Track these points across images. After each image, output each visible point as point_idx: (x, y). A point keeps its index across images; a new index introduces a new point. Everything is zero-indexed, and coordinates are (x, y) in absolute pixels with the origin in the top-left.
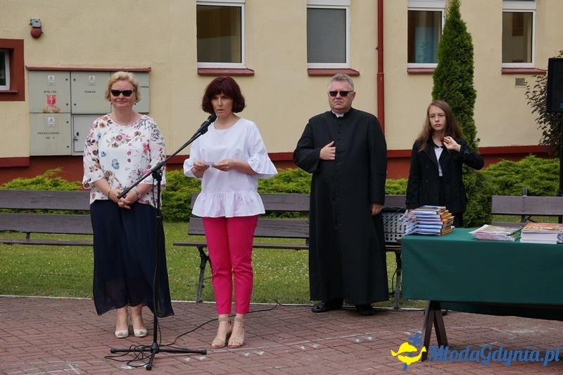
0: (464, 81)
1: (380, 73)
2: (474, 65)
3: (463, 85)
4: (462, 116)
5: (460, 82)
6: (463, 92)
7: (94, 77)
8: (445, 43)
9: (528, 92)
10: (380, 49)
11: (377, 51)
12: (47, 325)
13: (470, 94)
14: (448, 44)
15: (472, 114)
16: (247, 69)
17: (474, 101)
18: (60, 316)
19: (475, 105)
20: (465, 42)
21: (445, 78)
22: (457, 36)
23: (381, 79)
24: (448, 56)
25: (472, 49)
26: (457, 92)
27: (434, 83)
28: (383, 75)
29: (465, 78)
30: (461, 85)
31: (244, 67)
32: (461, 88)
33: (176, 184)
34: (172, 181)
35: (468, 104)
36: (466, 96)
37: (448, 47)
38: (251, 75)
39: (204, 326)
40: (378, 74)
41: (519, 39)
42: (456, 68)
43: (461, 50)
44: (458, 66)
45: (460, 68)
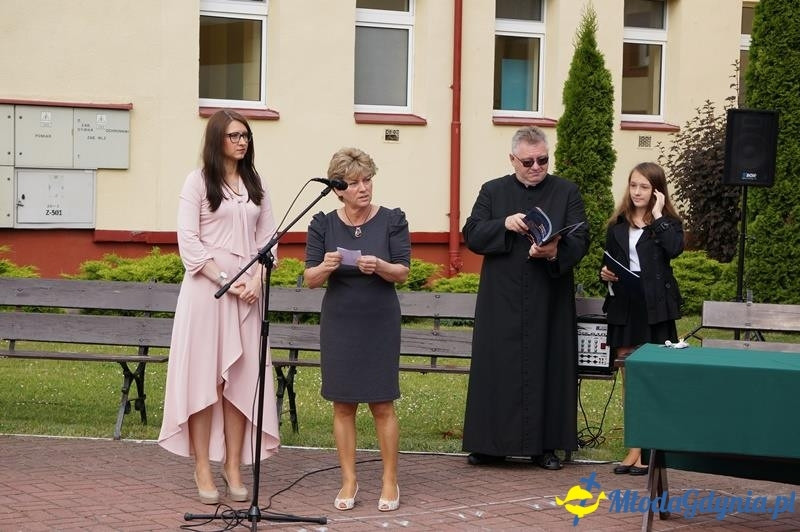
0: (600, 137)
1: (456, 122)
2: (614, 116)
3: (599, 143)
4: (597, 187)
5: (595, 138)
6: (599, 152)
7: (49, 114)
8: (575, 82)
9: (661, 156)
10: (456, 88)
11: (452, 91)
12: (66, 477)
13: (609, 155)
14: (580, 84)
15: (610, 184)
16: (269, 110)
17: (614, 166)
18: (80, 465)
19: (614, 172)
20: (603, 82)
21: (574, 131)
22: (592, 74)
23: (457, 130)
24: (579, 101)
25: (612, 92)
26: (592, 152)
27: (558, 139)
28: (459, 125)
29: (601, 134)
30: (596, 142)
31: (265, 108)
32: (597, 147)
33: (177, 273)
34: (172, 269)
35: (605, 169)
36: (603, 158)
37: (580, 89)
38: (276, 119)
39: (302, 482)
40: (452, 124)
41: (641, 81)
42: (592, 119)
43: (598, 93)
44: (593, 116)
45: (595, 119)
